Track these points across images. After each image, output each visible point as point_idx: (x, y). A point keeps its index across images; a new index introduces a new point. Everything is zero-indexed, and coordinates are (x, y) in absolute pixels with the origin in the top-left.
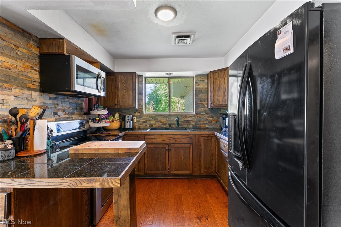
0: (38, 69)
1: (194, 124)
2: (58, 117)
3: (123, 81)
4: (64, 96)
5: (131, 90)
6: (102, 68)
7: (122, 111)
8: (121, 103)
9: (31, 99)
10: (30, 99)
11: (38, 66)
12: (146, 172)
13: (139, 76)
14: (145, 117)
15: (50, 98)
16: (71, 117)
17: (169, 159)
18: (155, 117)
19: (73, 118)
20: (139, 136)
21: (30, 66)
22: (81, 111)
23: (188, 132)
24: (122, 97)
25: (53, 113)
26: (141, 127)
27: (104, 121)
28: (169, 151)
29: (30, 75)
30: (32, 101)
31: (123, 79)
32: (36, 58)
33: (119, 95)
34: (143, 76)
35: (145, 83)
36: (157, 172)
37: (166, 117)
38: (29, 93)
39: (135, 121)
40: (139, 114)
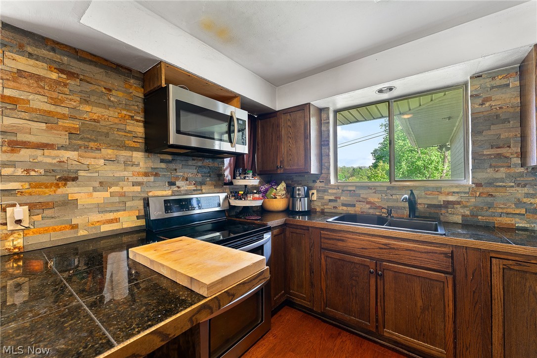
0: (143, 119)
1: (468, 213)
2: (176, 189)
3: (289, 124)
4: (186, 157)
5: (303, 138)
6: (246, 105)
7: (293, 179)
8: (285, 164)
9: (131, 163)
10: (129, 163)
11: (142, 114)
12: (324, 309)
13: (321, 111)
14: (334, 191)
15: (162, 161)
16: (200, 188)
17: (379, 297)
18: (354, 190)
19: (204, 191)
20: (310, 229)
21: (129, 115)
22: (219, 179)
23: (440, 235)
24: (287, 152)
25: (168, 182)
26: (325, 210)
27: (250, 197)
28: (379, 277)
29: (128, 128)
30: (132, 166)
31: (289, 120)
32: (139, 103)
33: (283, 149)
34: (328, 109)
35: (335, 125)
36: (347, 317)
37: (381, 192)
38: (128, 155)
39: (315, 198)
40: (322, 185)
